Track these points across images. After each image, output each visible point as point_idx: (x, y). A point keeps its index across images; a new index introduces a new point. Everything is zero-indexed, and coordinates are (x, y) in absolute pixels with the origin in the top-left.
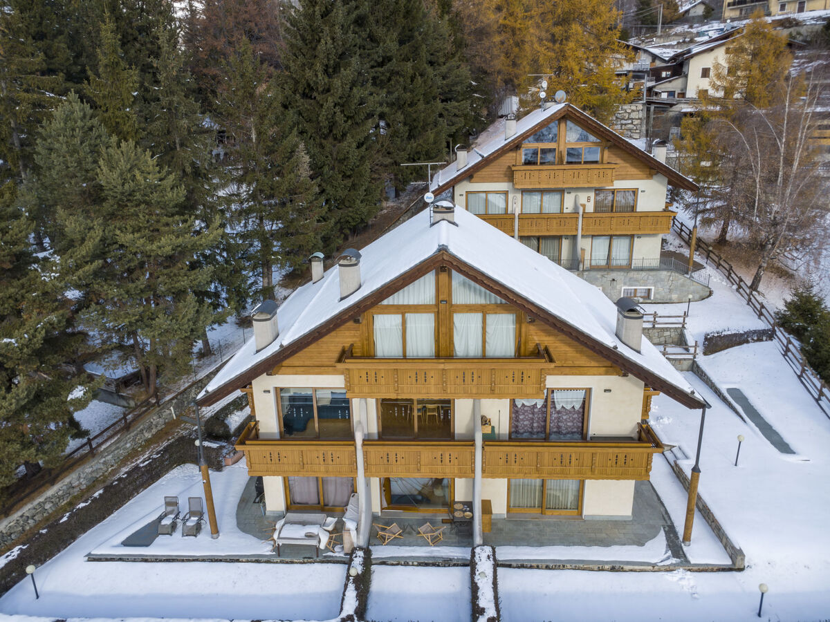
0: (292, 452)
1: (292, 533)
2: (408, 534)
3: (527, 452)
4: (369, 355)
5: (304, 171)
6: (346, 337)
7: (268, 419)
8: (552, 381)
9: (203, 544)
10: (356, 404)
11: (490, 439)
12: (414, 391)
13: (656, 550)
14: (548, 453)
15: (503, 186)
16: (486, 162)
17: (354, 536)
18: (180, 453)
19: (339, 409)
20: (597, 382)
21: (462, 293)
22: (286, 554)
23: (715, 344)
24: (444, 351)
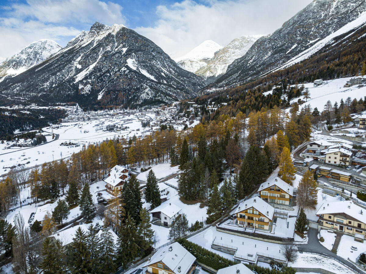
0: (241, 219)
1: (240, 225)
2: (249, 227)
3: (259, 222)
4: (247, 213)
5: (242, 187)
6: (246, 211)
7: (239, 216)
8: (261, 217)
9: (233, 225)
10: (246, 216)
11: (256, 221)
12: (251, 216)
13: (269, 232)
14: (260, 222)
15: (268, 192)
16: (265, 189)
17: (245, 226)
18: (229, 218)
19: (244, 217)
20: (265, 218)
21: (254, 209)
22: (240, 227)
23: (290, 217)
24: (253, 213)
